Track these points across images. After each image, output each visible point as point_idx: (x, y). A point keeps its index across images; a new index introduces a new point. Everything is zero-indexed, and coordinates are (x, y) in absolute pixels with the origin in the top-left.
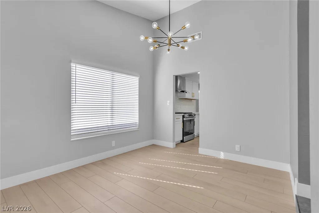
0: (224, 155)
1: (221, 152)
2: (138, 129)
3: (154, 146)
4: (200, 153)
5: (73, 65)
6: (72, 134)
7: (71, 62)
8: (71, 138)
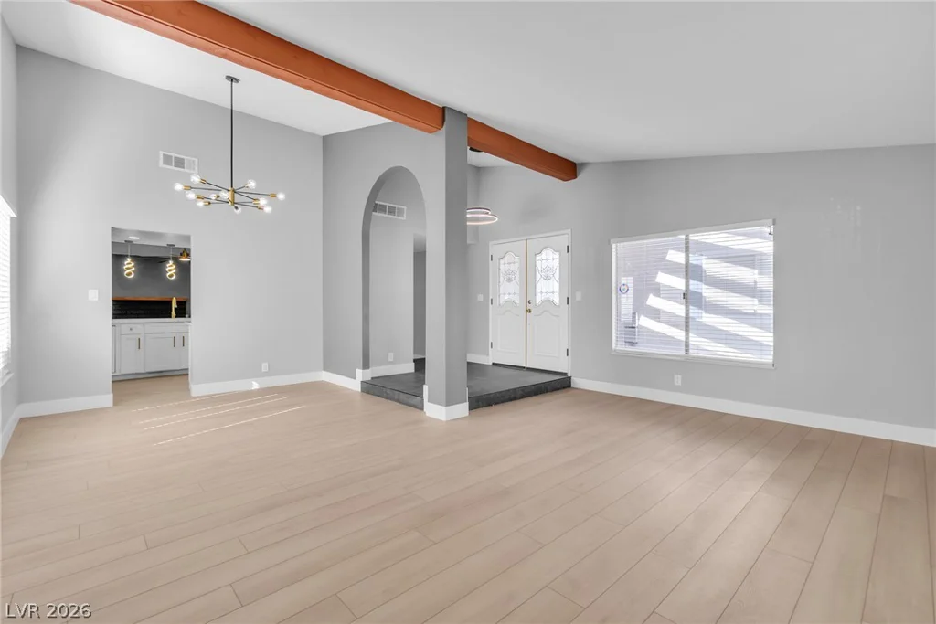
2: (9, 373)
4: (193, 394)
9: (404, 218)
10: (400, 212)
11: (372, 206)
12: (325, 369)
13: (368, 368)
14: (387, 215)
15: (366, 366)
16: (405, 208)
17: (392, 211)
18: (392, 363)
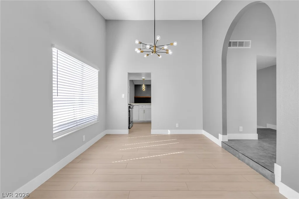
0: (170, 132)
1: (168, 130)
2: (98, 121)
3: (107, 135)
4: (152, 133)
5: (54, 50)
6: (54, 132)
7: (52, 46)
8: (53, 138)
9: (250, 47)
10: (247, 44)
11: (229, 43)
12: (204, 129)
13: (226, 134)
14: (238, 47)
15: (225, 132)
16: (250, 41)
17: (241, 44)
18: (241, 132)
